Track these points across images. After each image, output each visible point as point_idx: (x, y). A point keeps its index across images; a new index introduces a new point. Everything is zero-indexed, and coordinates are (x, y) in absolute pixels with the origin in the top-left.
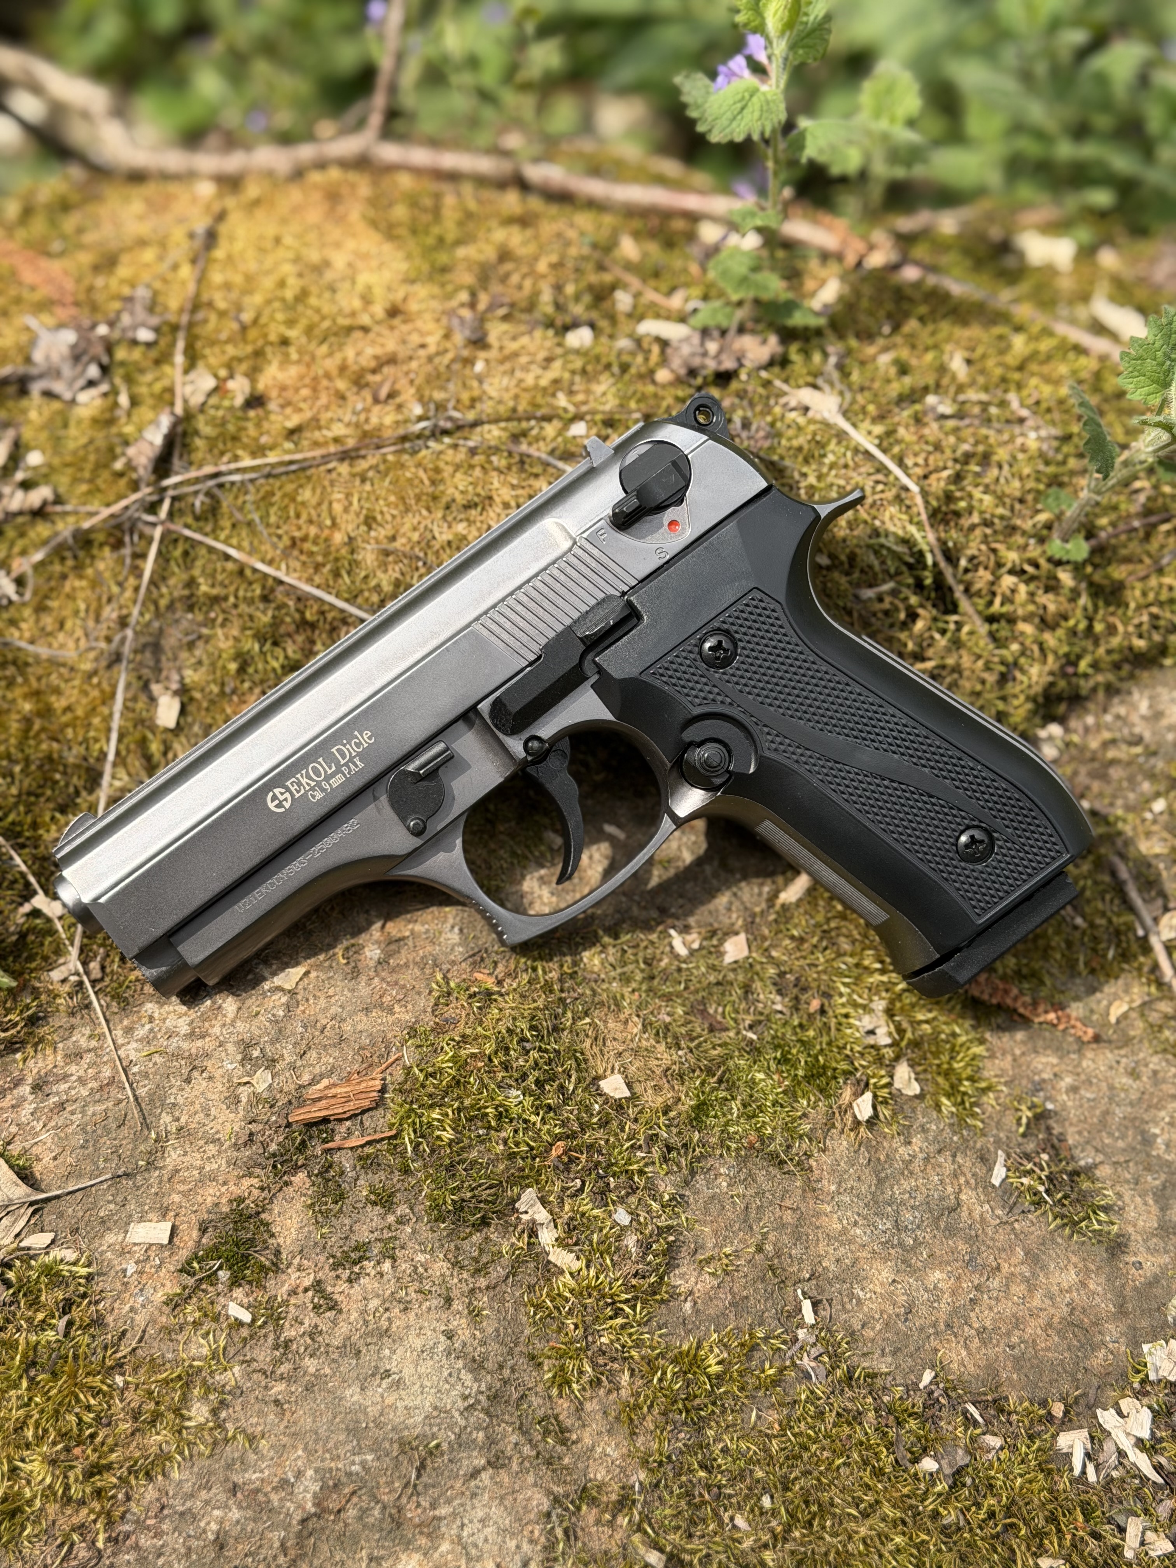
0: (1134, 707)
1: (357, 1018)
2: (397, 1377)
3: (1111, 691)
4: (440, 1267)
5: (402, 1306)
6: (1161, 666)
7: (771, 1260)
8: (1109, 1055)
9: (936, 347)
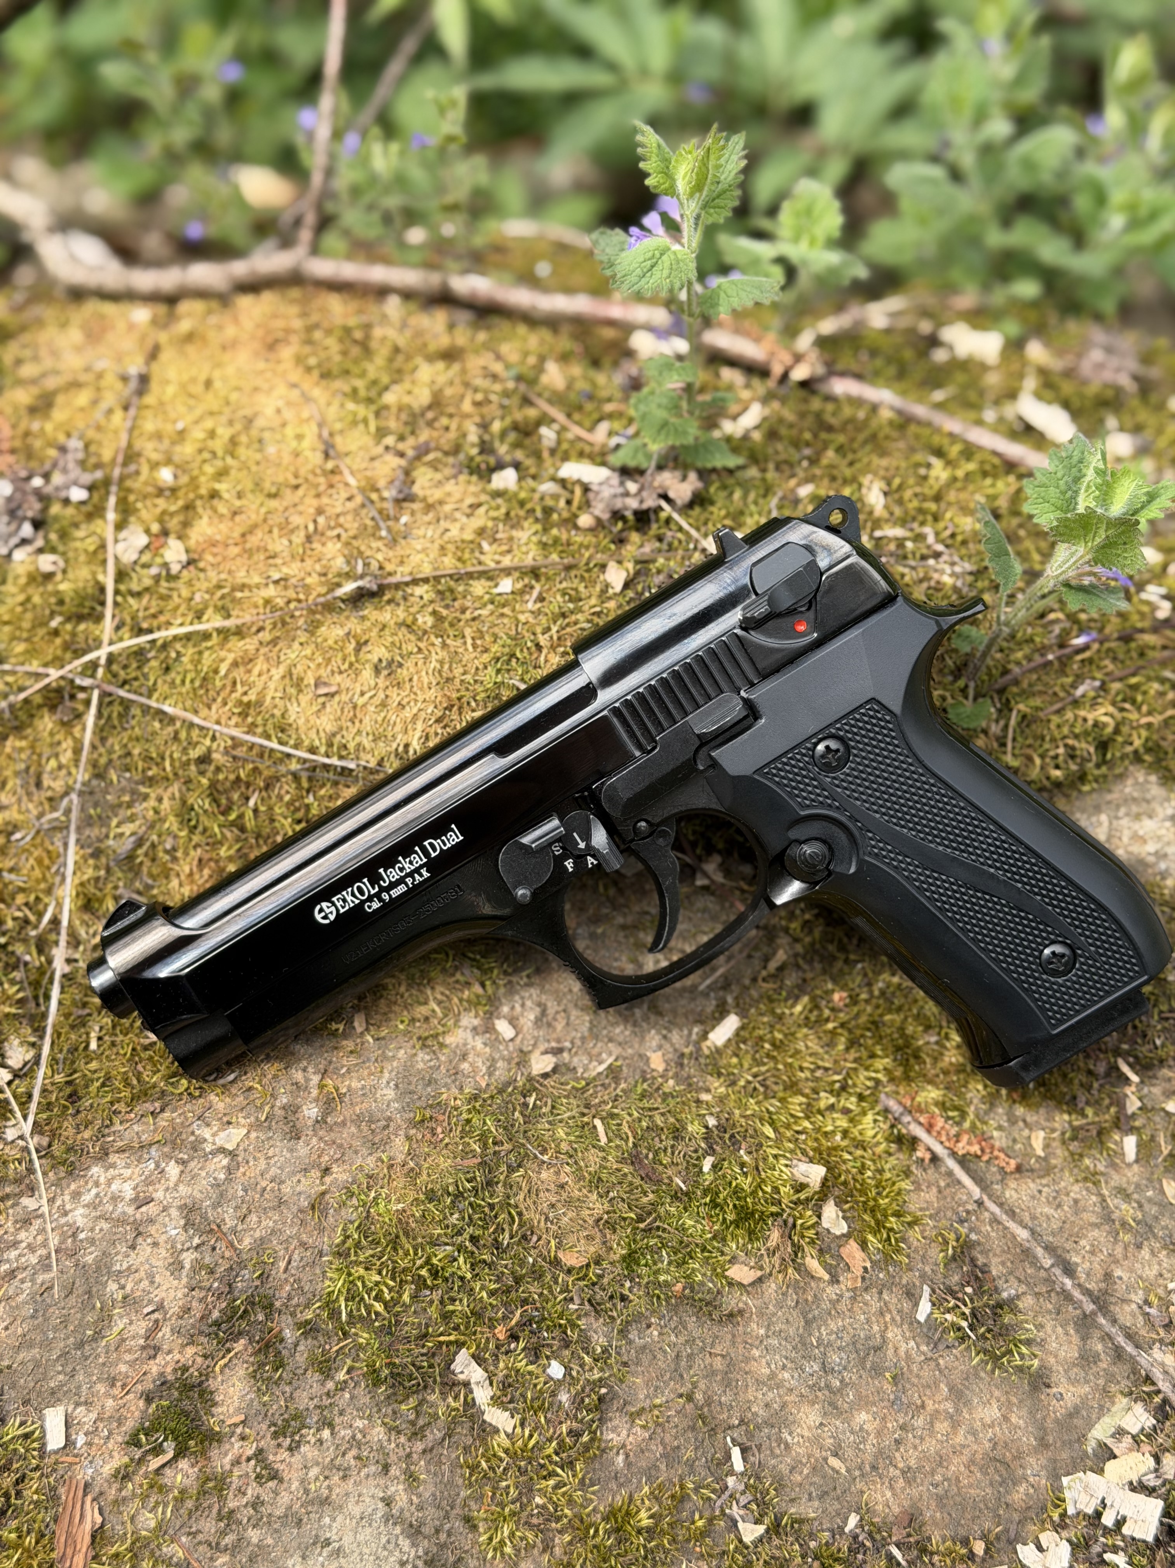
1: (296, 1180)
2: (336, 1545)
4: (378, 1433)
7: (701, 1409)
8: (1032, 1185)
9: (854, 480)
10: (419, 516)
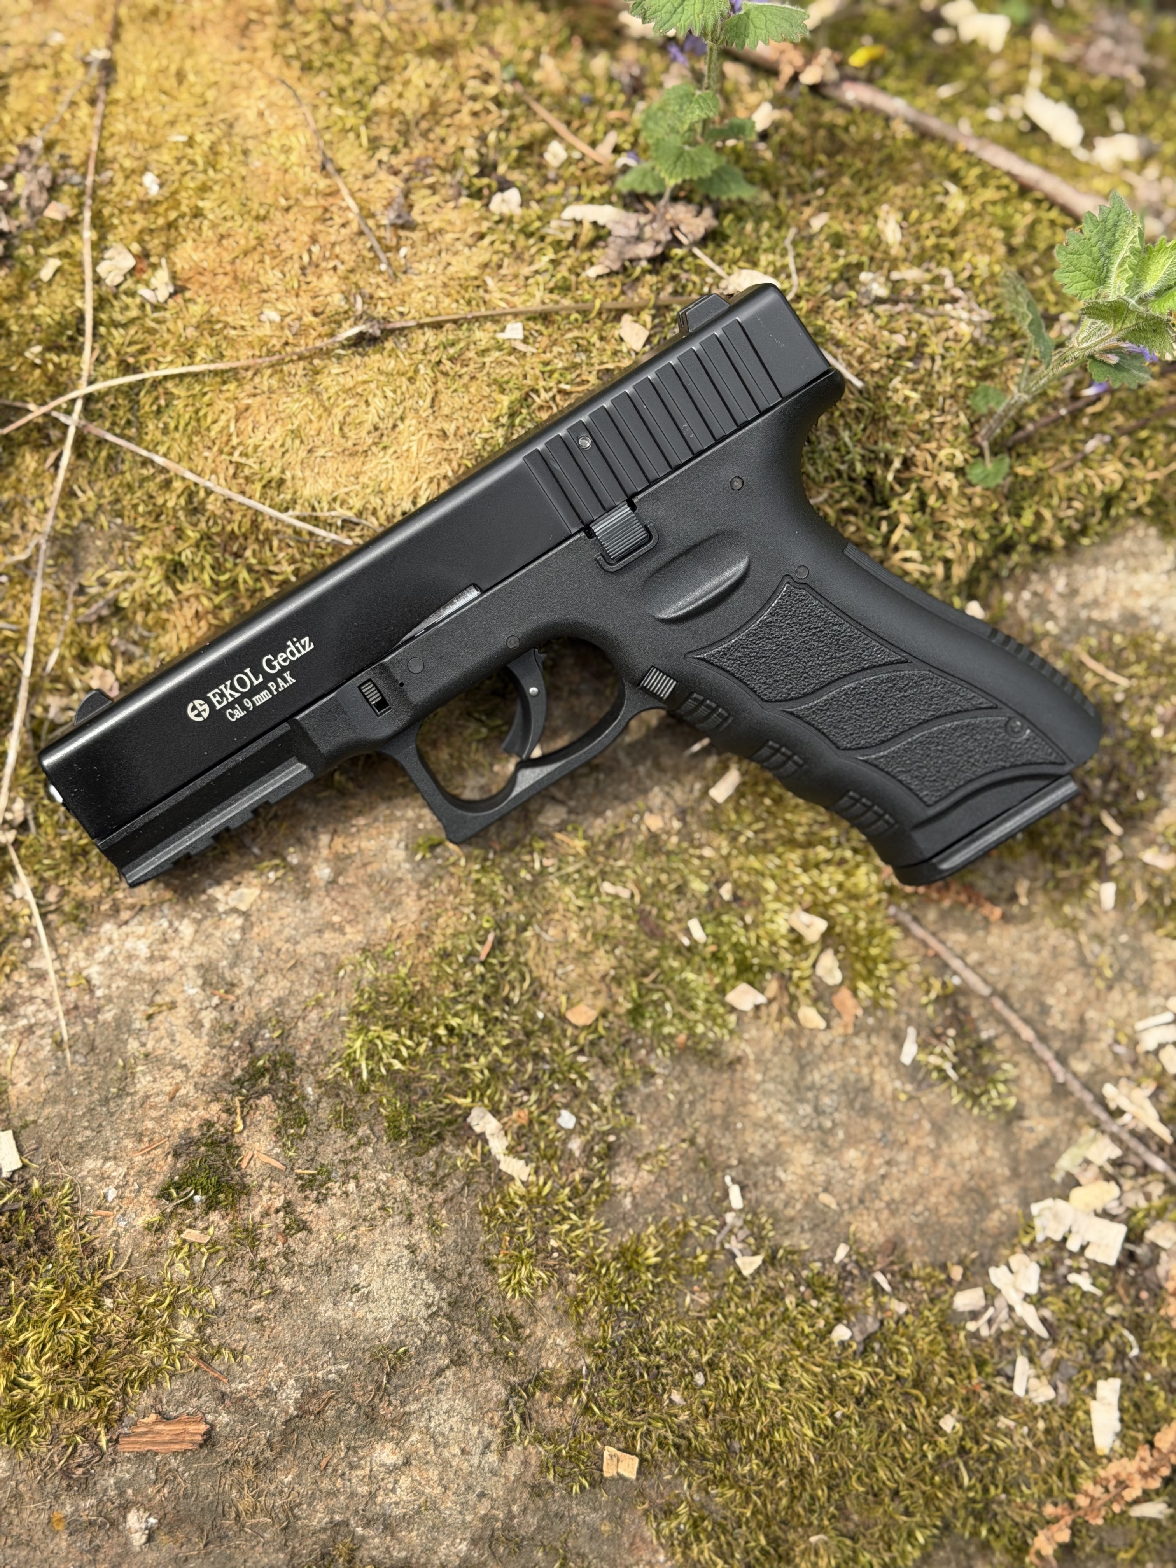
0: (1053, 585)
2: (365, 1290)
3: (1029, 570)
4: (401, 1185)
5: (367, 1224)
6: (1081, 546)
7: (703, 1152)
8: (1015, 932)
9: (870, 213)
10: (419, 247)
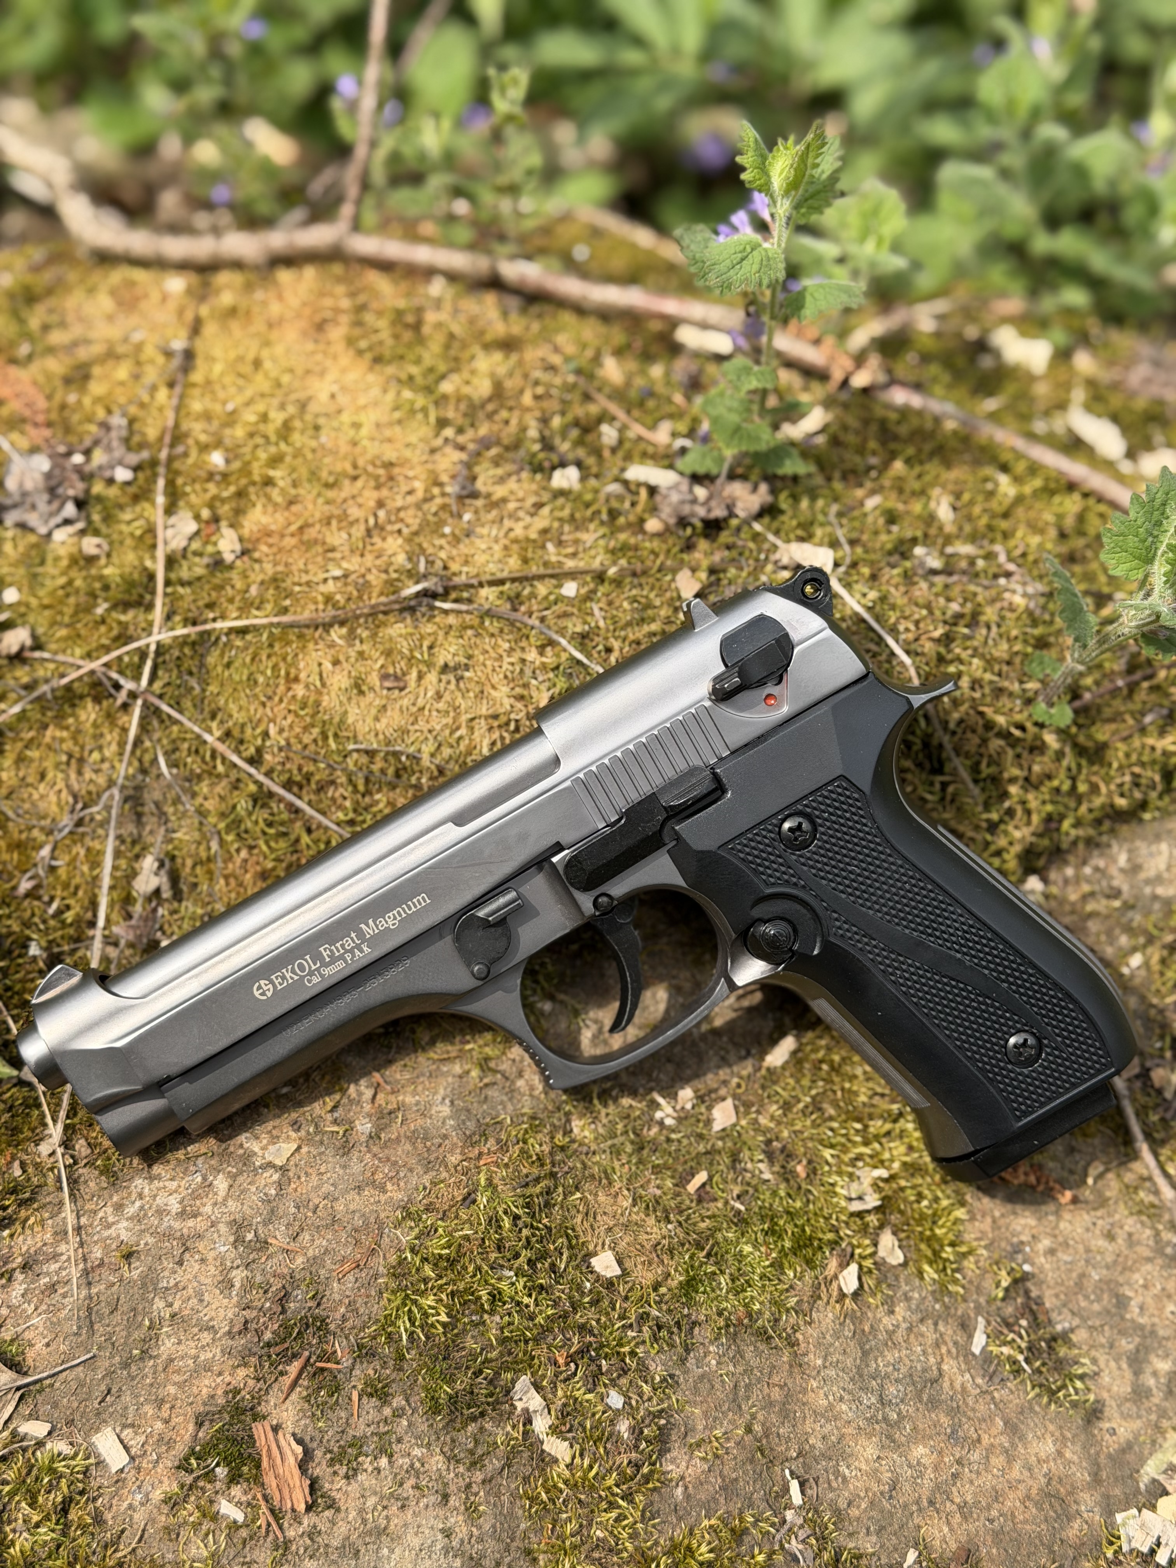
0: (1114, 861)
1: (349, 1197)
3: (1091, 843)
4: (437, 1462)
5: (399, 1504)
6: (1141, 820)
7: (760, 1441)
8: (1086, 1217)
9: (923, 493)
10: (482, 513)
